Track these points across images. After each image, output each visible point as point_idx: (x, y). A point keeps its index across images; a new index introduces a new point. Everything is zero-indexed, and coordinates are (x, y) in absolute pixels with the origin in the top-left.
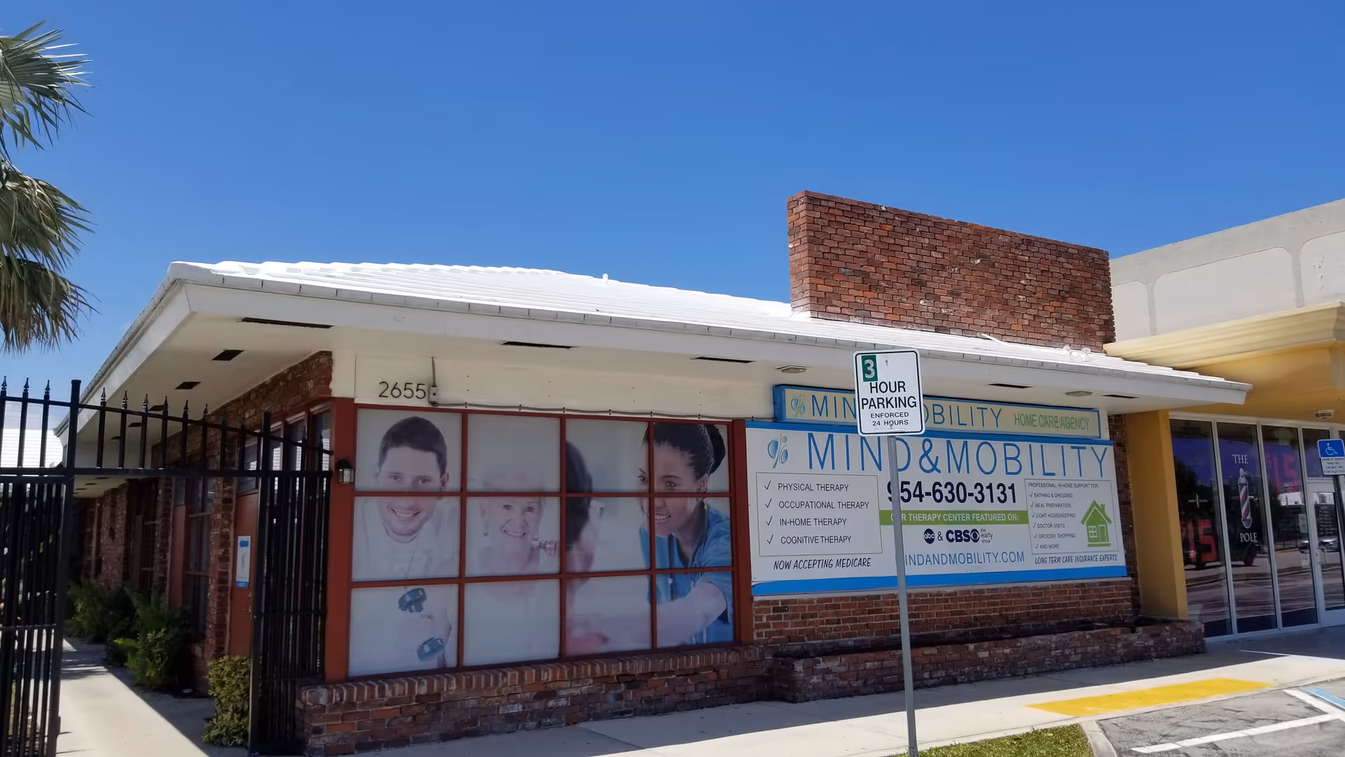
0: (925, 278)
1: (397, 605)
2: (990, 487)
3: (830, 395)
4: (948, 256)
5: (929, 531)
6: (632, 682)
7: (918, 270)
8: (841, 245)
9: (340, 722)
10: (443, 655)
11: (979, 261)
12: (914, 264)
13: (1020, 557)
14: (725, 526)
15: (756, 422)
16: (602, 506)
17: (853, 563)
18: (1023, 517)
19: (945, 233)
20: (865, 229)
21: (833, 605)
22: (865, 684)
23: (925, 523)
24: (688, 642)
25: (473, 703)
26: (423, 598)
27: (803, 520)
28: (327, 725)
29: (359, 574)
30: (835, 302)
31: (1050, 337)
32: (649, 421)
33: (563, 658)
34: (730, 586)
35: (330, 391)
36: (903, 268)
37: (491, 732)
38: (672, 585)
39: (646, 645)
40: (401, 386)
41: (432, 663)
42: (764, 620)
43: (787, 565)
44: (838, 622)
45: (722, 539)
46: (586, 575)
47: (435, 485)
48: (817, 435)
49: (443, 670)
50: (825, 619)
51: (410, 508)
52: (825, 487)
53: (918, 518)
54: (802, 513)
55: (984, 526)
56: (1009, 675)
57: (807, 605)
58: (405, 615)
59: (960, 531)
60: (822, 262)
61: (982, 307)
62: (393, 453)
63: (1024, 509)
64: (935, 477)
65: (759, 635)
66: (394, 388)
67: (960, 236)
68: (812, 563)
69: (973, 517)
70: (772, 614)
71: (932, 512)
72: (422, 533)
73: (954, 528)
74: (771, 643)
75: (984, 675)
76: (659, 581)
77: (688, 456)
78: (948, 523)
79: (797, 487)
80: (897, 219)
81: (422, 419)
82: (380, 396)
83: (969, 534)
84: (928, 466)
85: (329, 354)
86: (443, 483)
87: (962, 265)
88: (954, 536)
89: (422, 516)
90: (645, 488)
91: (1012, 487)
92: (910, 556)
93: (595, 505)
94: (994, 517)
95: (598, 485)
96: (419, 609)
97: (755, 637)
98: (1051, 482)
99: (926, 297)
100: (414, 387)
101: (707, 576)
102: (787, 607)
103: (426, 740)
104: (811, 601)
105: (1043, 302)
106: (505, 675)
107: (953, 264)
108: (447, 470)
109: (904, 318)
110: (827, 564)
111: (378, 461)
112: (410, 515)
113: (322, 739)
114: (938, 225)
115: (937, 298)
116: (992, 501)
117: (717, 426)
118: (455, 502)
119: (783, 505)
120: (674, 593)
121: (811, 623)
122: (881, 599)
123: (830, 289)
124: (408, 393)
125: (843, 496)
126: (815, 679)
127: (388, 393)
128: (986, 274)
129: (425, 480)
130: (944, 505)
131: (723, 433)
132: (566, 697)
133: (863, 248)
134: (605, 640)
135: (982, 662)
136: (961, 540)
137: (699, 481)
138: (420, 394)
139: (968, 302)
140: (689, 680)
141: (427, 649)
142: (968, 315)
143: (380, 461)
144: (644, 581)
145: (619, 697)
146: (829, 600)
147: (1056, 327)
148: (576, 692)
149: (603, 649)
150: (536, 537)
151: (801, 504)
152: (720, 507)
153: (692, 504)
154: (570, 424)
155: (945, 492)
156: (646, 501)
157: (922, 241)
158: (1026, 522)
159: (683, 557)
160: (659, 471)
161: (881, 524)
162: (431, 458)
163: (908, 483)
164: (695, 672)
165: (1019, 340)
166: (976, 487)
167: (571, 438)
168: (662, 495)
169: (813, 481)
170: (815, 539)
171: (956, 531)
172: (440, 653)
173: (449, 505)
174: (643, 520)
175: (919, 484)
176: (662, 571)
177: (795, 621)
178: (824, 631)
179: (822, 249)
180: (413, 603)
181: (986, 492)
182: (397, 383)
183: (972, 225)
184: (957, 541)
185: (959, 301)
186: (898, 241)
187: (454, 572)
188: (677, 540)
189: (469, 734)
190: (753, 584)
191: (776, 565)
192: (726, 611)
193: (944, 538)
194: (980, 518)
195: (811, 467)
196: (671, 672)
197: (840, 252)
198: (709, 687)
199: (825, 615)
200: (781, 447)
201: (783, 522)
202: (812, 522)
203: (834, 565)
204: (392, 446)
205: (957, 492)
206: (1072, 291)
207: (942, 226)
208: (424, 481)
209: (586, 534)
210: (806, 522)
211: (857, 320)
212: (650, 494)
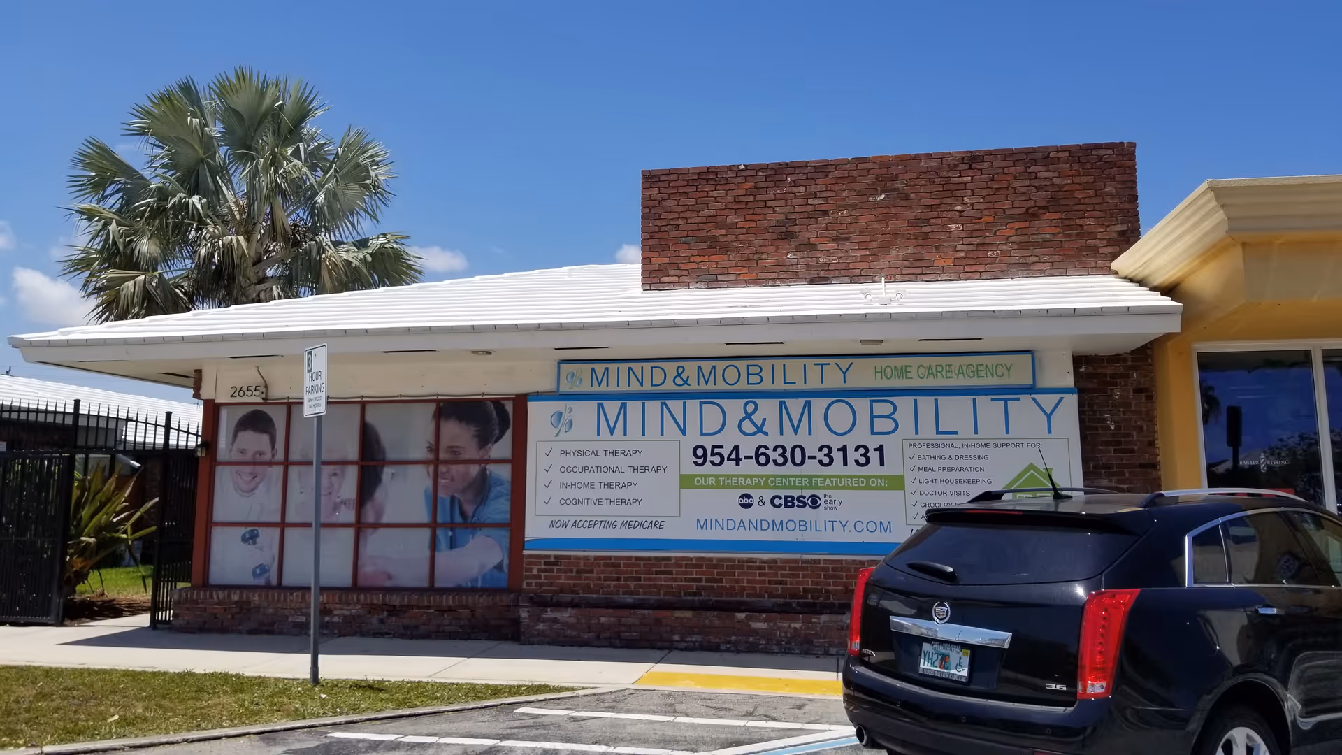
0: (796, 229)
1: (240, 540)
2: (844, 449)
3: (612, 366)
4: (831, 200)
5: (748, 496)
6: (393, 610)
7: (787, 223)
8: (682, 215)
10: (269, 577)
11: (883, 196)
12: (782, 217)
13: (885, 527)
14: (506, 488)
15: (540, 396)
16: (393, 471)
17: (641, 525)
18: (896, 483)
19: (831, 175)
20: (715, 194)
21: (612, 563)
22: (598, 637)
23: (742, 487)
24: (464, 585)
25: (271, 611)
26: (257, 536)
27: (586, 484)
29: (218, 515)
30: (672, 272)
31: (1004, 267)
32: (438, 401)
33: (356, 587)
34: (508, 540)
35: (200, 395)
36: (766, 223)
37: (281, 633)
38: (451, 537)
39: (425, 584)
40: (245, 389)
41: (261, 581)
42: (535, 572)
43: (565, 525)
44: (618, 579)
45: (502, 500)
46: (377, 525)
47: (267, 457)
48: (607, 404)
49: (268, 587)
50: (602, 576)
51: (251, 474)
52: (615, 453)
53: (733, 481)
54: (587, 477)
55: (828, 492)
56: (797, 652)
57: (582, 562)
58: (245, 546)
59: (792, 497)
60: (657, 236)
61: (886, 247)
62: (242, 435)
63: (897, 472)
64: (760, 439)
65: (528, 584)
66: (240, 390)
67: (854, 174)
68: (592, 523)
69: (814, 482)
70: (543, 567)
71: (751, 477)
72: (257, 492)
73: (782, 493)
74: (541, 593)
75: (760, 647)
76: (440, 533)
77: (472, 429)
78: (775, 487)
79: (581, 453)
80: (761, 174)
81: (261, 411)
82: (231, 396)
83: (806, 500)
84: (751, 429)
85: (200, 371)
86: (273, 456)
87: (853, 206)
88: (782, 502)
89: (257, 479)
90: (431, 456)
91: (880, 449)
92: (716, 520)
93: (387, 472)
94: (847, 482)
95: (391, 455)
96: (254, 543)
97: (524, 586)
98: (950, 442)
99: (798, 248)
100: (253, 389)
101: (485, 530)
102: (561, 562)
103: (240, 632)
104: (586, 558)
105: (993, 226)
106: (291, 594)
107: (839, 207)
108: (276, 447)
109: (762, 276)
110: (609, 524)
111: (232, 441)
112: (251, 478)
113: (180, 621)
114: (823, 168)
115: (813, 247)
116: (845, 464)
117: (503, 402)
118: (280, 469)
119: (565, 470)
120: (453, 544)
121: (588, 578)
122: (673, 561)
123: (666, 260)
124: (250, 393)
125: (636, 461)
126: (541, 626)
127: (236, 394)
128: (893, 210)
129: (261, 453)
130: (771, 469)
131: (509, 407)
132: (339, 616)
133: (712, 213)
134: (390, 577)
135: (755, 632)
136: (793, 506)
137: (482, 450)
138: (257, 393)
139: (862, 245)
140: (445, 615)
141: (258, 571)
142: (863, 259)
144: (426, 533)
145: (381, 621)
146: (610, 558)
147: (1015, 253)
148: (347, 613)
149: (388, 584)
150: (339, 495)
151: (585, 469)
152: (503, 473)
153: (474, 470)
154: (369, 408)
155: (774, 456)
156: (431, 468)
157: (795, 190)
158: (902, 488)
159: (463, 514)
160: (445, 442)
161: (681, 488)
162: (265, 438)
163: (722, 447)
164: (450, 609)
165: (945, 276)
166: (821, 449)
167: (369, 418)
168: (446, 462)
169: (600, 447)
170: (599, 502)
171: (786, 497)
172: (266, 575)
173: (277, 471)
174: (429, 483)
175: (737, 448)
176: (444, 525)
177: (568, 574)
178: (602, 587)
179: (658, 223)
180: (251, 538)
181: (838, 456)
182: (242, 387)
183: (875, 158)
184: (786, 506)
185: (847, 246)
186: (759, 197)
187: (278, 519)
188: (459, 501)
189: (268, 632)
190: (526, 539)
191: (552, 524)
192: (502, 561)
193: (768, 502)
194: (824, 483)
195: (598, 435)
196: (429, 607)
197: (680, 222)
198: (462, 623)
199: (603, 572)
200: (566, 417)
201: (563, 485)
202: (597, 485)
203: (618, 527)
204: (241, 431)
205: (792, 455)
206: (1052, 204)
207: (827, 168)
208: (260, 455)
209: (379, 494)
210: (590, 485)
211: (698, 285)
212: (436, 462)
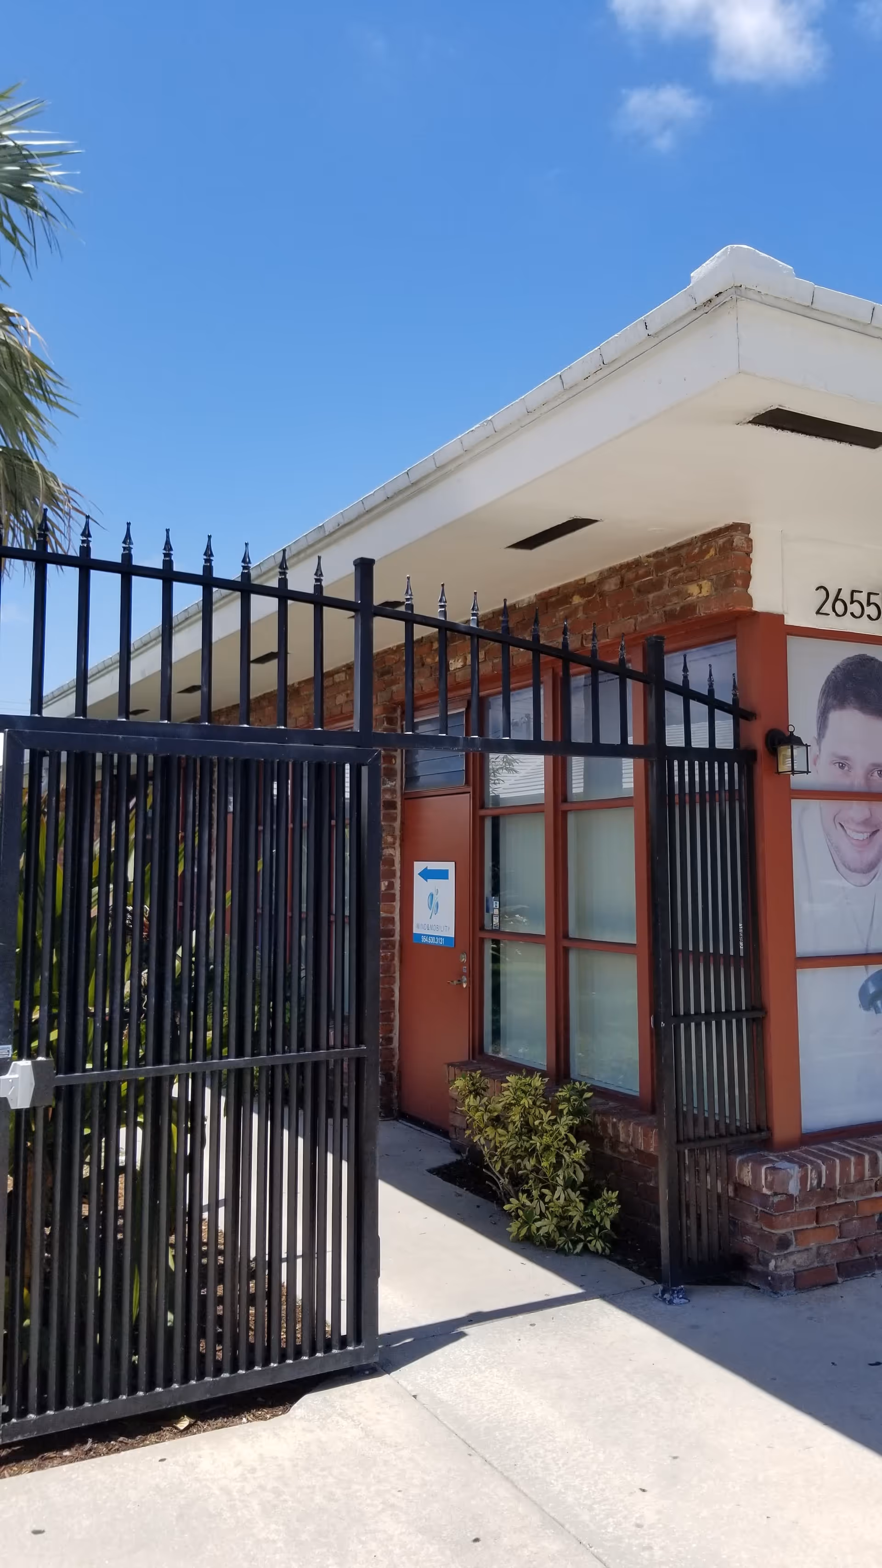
1: (857, 1001)
9: (815, 1224)
28: (795, 1231)
29: (805, 945)
35: (750, 600)
40: (845, 596)
51: (865, 823)
58: (868, 1017)
62: (836, 717)
66: (837, 599)
81: (872, 660)
82: (818, 612)
85: (745, 528)
100: (864, 597)
111: (816, 735)
112: (866, 835)
113: (793, 1258)
124: (855, 608)
127: (827, 608)
138: (873, 611)
143: (819, 735)
182: (840, 590)
204: (834, 707)
208: (880, 773)
